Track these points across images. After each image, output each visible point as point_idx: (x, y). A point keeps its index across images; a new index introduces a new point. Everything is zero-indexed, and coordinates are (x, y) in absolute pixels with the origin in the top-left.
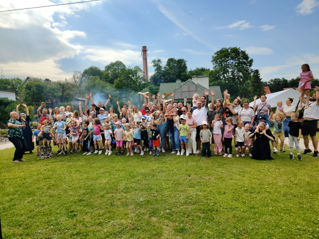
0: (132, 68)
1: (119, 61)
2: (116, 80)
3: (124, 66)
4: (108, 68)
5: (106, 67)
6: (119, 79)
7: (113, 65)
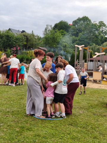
0: (97, 23)
1: (85, 17)
2: (80, 34)
3: (90, 21)
4: (75, 22)
5: (73, 22)
6: (83, 32)
7: (80, 19)
